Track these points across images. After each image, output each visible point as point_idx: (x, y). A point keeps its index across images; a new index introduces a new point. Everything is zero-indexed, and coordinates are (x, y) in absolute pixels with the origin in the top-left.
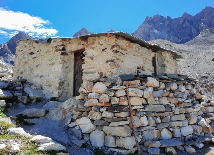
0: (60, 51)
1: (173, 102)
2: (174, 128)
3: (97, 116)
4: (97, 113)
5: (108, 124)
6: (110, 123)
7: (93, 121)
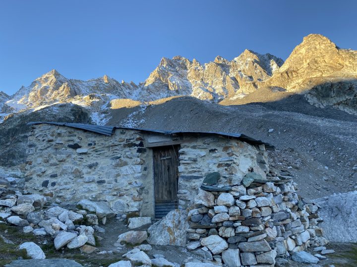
0: (136, 147)
1: (290, 207)
2: (296, 236)
3: (230, 232)
4: (230, 230)
5: (246, 240)
6: (247, 239)
7: (226, 239)
